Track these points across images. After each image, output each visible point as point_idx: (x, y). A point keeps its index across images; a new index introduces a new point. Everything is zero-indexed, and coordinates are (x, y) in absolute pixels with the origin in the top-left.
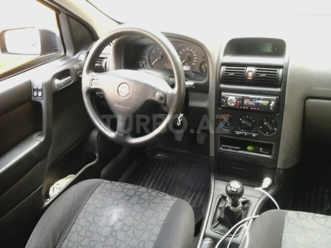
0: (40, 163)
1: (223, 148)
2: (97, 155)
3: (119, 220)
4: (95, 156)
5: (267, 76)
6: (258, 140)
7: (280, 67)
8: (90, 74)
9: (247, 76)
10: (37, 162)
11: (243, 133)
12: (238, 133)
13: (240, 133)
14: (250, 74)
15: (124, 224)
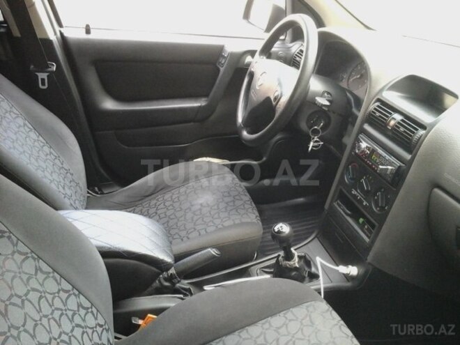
0: (192, 124)
1: (338, 204)
2: (264, 159)
3: (201, 205)
4: (262, 158)
5: (405, 131)
6: (366, 211)
7: (423, 127)
8: (262, 57)
9: (388, 124)
10: (189, 122)
11: (358, 194)
12: (354, 192)
13: (356, 193)
14: (392, 123)
15: (200, 210)
